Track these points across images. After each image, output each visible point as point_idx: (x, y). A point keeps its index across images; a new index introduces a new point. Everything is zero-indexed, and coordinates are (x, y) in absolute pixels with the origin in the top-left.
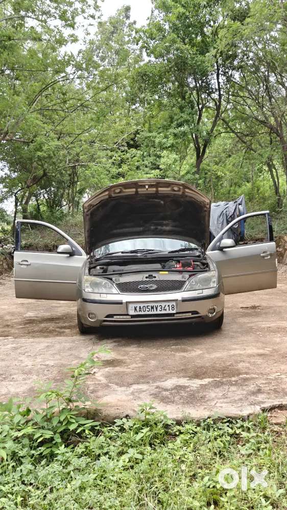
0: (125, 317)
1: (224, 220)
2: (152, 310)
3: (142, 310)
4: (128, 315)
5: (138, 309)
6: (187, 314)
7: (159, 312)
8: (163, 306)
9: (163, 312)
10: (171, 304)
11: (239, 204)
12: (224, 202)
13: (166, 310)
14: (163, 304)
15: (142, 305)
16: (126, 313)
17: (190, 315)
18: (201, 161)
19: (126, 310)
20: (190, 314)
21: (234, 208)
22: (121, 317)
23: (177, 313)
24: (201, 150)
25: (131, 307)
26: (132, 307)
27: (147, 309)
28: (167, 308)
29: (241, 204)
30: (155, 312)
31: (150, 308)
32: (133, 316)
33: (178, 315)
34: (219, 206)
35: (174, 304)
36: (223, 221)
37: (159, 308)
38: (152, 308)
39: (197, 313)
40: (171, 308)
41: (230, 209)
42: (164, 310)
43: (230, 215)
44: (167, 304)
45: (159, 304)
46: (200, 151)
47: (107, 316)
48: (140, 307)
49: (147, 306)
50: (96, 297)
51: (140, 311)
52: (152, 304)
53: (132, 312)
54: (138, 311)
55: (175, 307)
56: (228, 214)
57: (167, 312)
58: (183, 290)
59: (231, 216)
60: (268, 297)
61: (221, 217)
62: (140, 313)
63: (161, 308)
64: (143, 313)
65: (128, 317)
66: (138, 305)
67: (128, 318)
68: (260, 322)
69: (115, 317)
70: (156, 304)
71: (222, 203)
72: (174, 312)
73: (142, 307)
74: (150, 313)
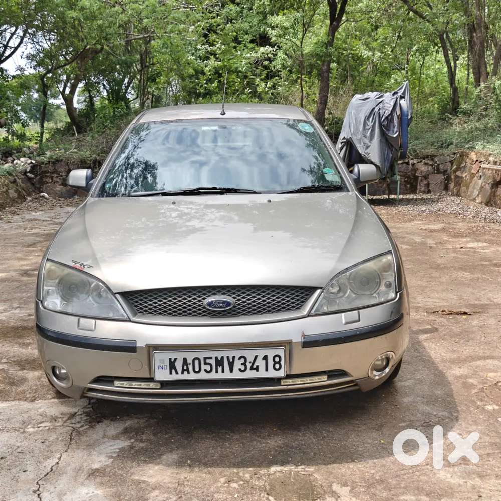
0: (143, 385)
1: (375, 123)
2: (220, 369)
3: (191, 367)
4: (151, 380)
5: (179, 365)
6: (316, 379)
7: (237, 375)
8: (250, 359)
9: (250, 374)
10: (271, 353)
11: (402, 97)
12: (375, 93)
13: (257, 369)
14: (250, 354)
15: (190, 356)
16: (148, 376)
17: (323, 380)
18: (338, 27)
19: (146, 367)
20: (325, 378)
21: (392, 103)
22: (135, 384)
23: (288, 377)
24: (338, 9)
25: (161, 359)
26: (163, 361)
27: (204, 367)
28: (260, 363)
29: (404, 97)
30: (227, 375)
31: (213, 362)
32: (164, 384)
33: (290, 381)
34: (367, 99)
35: (281, 352)
36: (373, 126)
37: (238, 365)
38: (220, 362)
39: (342, 373)
40: (270, 363)
41: (386, 105)
42: (252, 368)
43: (386, 115)
44: (261, 353)
45: (238, 353)
46: (336, 9)
47: (98, 380)
48: (185, 360)
49: (205, 359)
50: (67, 326)
51: (185, 370)
52: (219, 354)
53: (162, 375)
54: (180, 371)
55: (282, 363)
56: (381, 114)
57: (262, 374)
58: (305, 312)
59: (387, 118)
60: (467, 275)
61: (371, 119)
62: (186, 377)
63: (244, 364)
64: (192, 376)
65: (152, 385)
66: (180, 356)
67: (153, 388)
68: (480, 358)
69: (117, 383)
70: (231, 354)
71: (373, 95)
72: (281, 374)
73: (190, 361)
74: (213, 376)
